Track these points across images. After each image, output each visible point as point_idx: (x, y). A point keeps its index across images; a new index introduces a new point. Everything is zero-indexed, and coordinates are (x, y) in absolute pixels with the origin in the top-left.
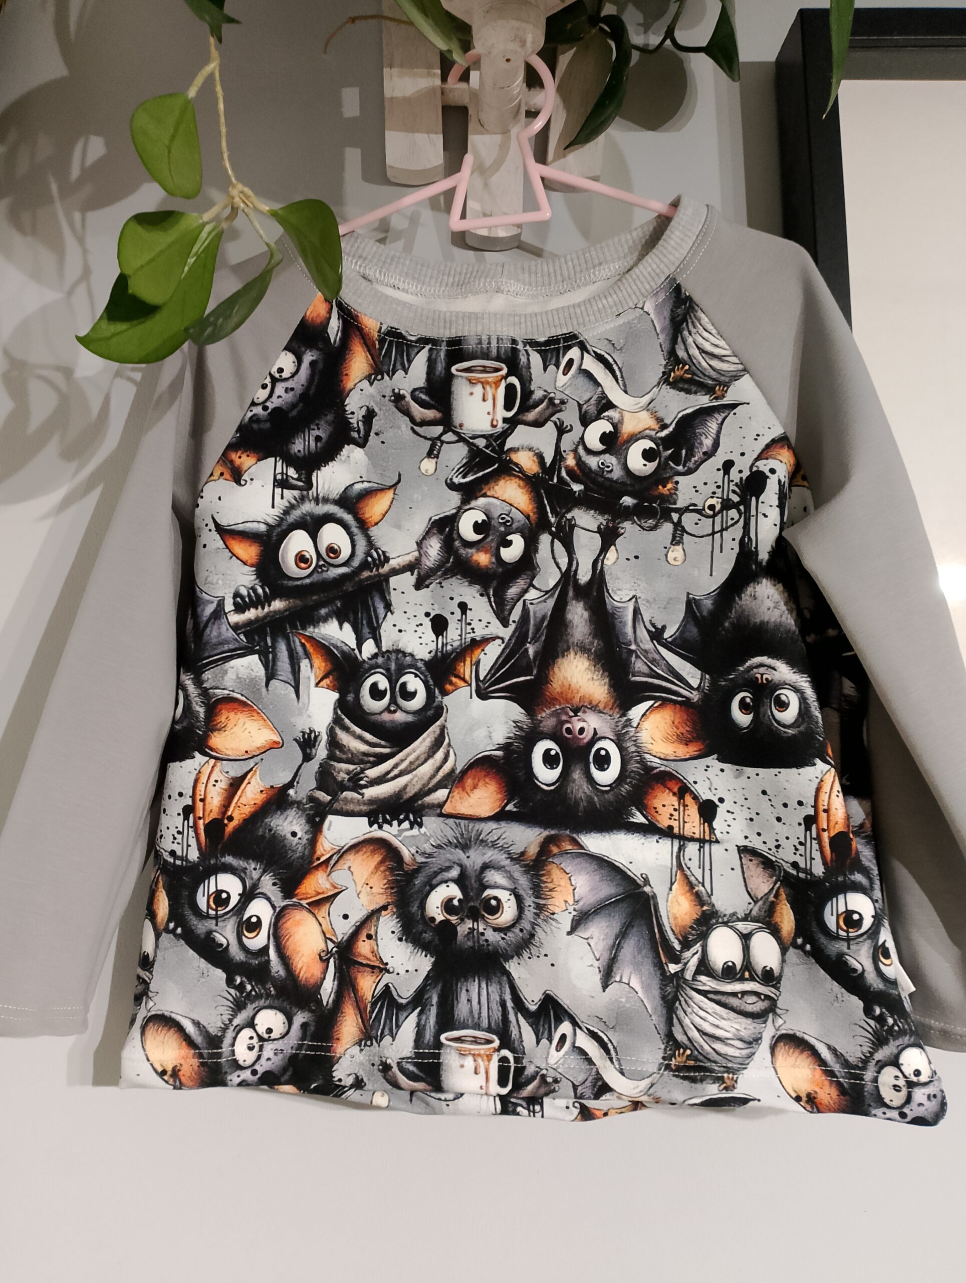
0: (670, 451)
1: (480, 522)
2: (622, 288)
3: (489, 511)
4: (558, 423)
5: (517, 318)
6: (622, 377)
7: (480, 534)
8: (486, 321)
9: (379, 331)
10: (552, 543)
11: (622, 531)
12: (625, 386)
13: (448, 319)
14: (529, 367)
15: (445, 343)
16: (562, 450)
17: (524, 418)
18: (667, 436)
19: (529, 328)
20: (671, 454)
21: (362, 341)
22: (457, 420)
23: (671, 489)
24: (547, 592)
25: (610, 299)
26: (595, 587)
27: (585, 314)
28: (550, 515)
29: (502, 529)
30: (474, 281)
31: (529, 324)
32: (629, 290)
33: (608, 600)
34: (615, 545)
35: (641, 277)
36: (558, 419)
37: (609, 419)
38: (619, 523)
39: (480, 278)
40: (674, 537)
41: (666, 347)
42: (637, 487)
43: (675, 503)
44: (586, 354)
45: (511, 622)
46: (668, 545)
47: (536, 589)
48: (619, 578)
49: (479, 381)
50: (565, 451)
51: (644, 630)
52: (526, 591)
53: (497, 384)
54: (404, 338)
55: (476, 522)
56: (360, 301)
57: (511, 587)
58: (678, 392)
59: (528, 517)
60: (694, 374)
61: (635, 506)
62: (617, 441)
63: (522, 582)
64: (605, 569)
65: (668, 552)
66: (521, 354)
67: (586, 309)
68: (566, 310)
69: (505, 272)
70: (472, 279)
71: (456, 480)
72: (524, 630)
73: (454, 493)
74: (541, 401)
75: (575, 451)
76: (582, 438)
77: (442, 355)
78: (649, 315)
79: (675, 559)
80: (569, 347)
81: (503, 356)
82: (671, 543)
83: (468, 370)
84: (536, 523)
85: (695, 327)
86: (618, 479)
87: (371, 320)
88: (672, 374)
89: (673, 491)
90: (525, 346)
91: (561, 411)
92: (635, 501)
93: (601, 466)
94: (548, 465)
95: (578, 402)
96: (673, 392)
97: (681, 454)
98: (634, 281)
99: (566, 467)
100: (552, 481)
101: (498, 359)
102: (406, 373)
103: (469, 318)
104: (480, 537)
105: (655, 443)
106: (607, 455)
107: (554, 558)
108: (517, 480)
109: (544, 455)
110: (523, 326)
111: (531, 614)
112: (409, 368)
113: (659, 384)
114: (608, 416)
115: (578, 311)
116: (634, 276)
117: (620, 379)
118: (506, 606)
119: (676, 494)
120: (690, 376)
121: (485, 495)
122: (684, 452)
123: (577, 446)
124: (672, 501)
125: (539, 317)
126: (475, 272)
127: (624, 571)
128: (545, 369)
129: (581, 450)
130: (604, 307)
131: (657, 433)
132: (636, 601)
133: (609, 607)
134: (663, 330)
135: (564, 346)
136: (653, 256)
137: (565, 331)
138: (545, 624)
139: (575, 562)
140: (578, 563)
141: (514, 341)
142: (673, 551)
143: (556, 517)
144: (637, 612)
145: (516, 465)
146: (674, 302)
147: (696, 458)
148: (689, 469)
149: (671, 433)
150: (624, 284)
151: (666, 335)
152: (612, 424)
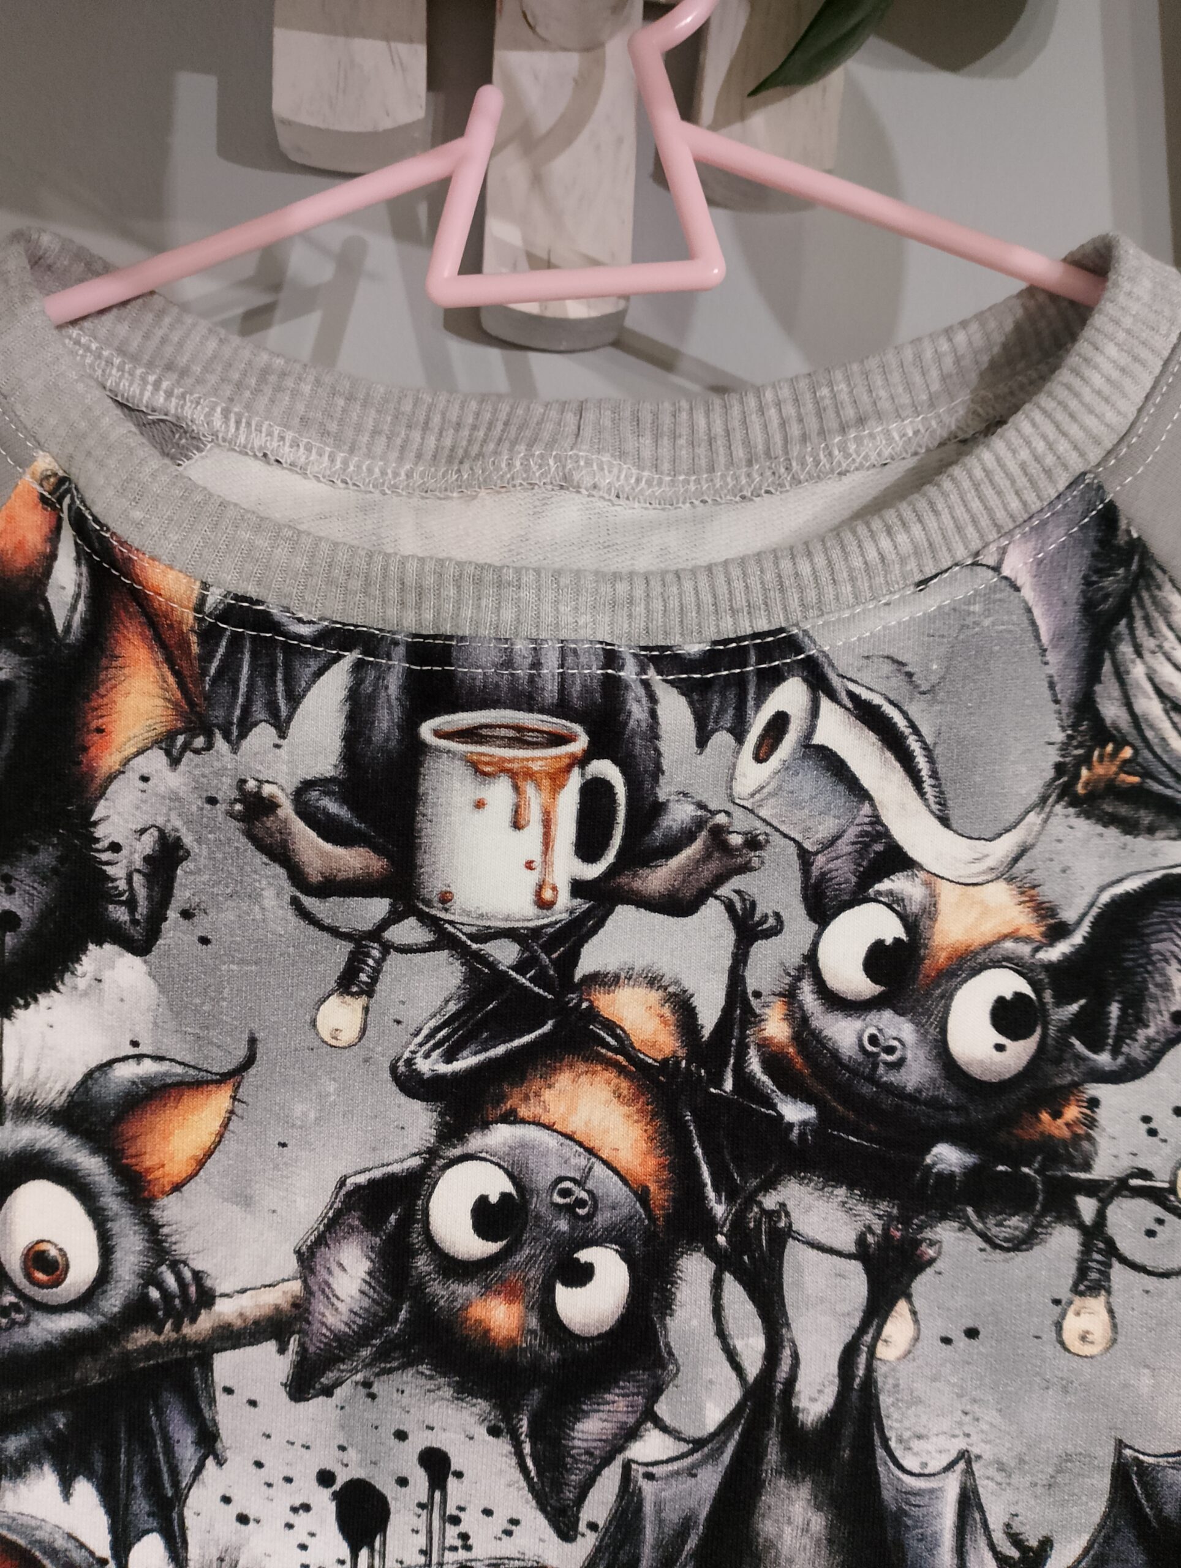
0: (1074, 1008)
1: (494, 1199)
2: (940, 506)
3: (524, 1166)
4: (738, 906)
5: (622, 588)
6: (934, 775)
7: (495, 1240)
8: (527, 595)
9: (199, 607)
10: (717, 1284)
11: (931, 1252)
12: (942, 803)
13: (411, 579)
14: (653, 732)
15: (401, 650)
16: (750, 991)
17: (637, 884)
18: (1067, 959)
19: (658, 617)
20: (1077, 1015)
21: (149, 633)
22: (434, 880)
23: (1077, 1122)
24: (698, 1444)
25: (902, 538)
26: (848, 1431)
27: (825, 576)
28: (711, 1194)
29: (563, 1225)
30: (496, 453)
31: (657, 605)
32: (960, 511)
33: (885, 1471)
34: (909, 1297)
35: (999, 477)
36: (738, 892)
37: (894, 903)
38: (921, 1228)
39: (514, 443)
40: (1083, 1271)
41: (1068, 689)
42: (977, 1115)
43: (1087, 1167)
44: (825, 704)
45: (582, 1527)
46: (1065, 1294)
47: (665, 1429)
48: (918, 1401)
49: (503, 769)
50: (757, 994)
51: (988, 1556)
52: (631, 1434)
53: (557, 779)
54: (276, 627)
55: (483, 1200)
56: (138, 515)
57: (586, 1414)
58: (1099, 829)
59: (642, 1195)
60: (1147, 774)
61: (971, 1172)
62: (917, 972)
63: (621, 1404)
64: (881, 1370)
65: (1063, 1315)
66: (631, 695)
67: (830, 564)
68: (768, 564)
69: (587, 432)
70: (492, 446)
71: (424, 1066)
72: (623, 1557)
73: (418, 1105)
74: (688, 836)
75: (790, 995)
76: (811, 958)
77: (393, 684)
78: (1017, 589)
79: (1083, 1338)
80: (774, 678)
81: (577, 703)
82: (1075, 1290)
83: (469, 735)
84: (667, 1217)
85: (1152, 633)
86: (919, 1091)
87: (171, 575)
88: (1084, 772)
89: (1081, 1130)
90: (643, 671)
91: (745, 868)
92: (969, 1159)
93: (870, 1048)
94: (706, 1033)
95: (799, 845)
96: (1084, 826)
97: (1106, 1015)
98: (977, 486)
99: (764, 1045)
100: (719, 1085)
101: (562, 708)
102: (283, 735)
103: (478, 581)
104: (492, 1248)
105: (1032, 983)
106: (888, 1015)
107: (721, 1334)
108: (611, 1075)
109: (696, 1002)
110: (640, 609)
111: (648, 1508)
112: (290, 718)
113: (1044, 799)
114: (890, 893)
115: (805, 568)
116: (979, 473)
117: (928, 783)
118: (570, 1471)
119: (1089, 1138)
120: (1136, 779)
121: (511, 1118)
122: (1114, 1010)
123: (798, 979)
124: (1079, 1160)
125: (688, 585)
126: (500, 426)
127: (935, 1379)
128: (702, 742)
129: (807, 995)
130: (883, 558)
131: (1037, 950)
132: (969, 1472)
133: (887, 1494)
134: (1058, 637)
135: (760, 673)
136: (1038, 416)
137: (763, 625)
138: (692, 1543)
139: (787, 1352)
140: (795, 1357)
141: (611, 658)
142: (1078, 1314)
143: (730, 1200)
144: (969, 1501)
145: (611, 1026)
146: (1094, 555)
147: (1151, 1031)
148: (1131, 1062)
149: (1079, 951)
150: (945, 495)
151: (1069, 654)
152: (903, 917)
